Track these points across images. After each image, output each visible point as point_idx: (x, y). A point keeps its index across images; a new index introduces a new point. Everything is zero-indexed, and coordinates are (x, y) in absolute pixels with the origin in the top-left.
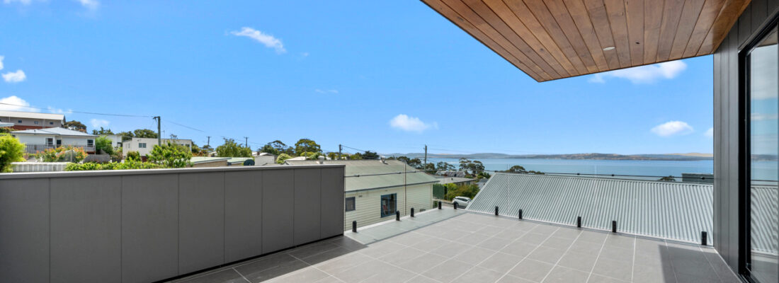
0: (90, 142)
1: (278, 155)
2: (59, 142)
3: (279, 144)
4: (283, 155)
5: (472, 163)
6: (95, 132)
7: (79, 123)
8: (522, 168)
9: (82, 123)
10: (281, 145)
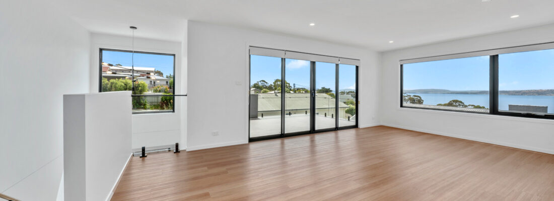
0: (167, 82)
1: (262, 89)
2: (154, 83)
3: (263, 83)
4: (264, 89)
5: (412, 97)
6: (167, 77)
7: (160, 72)
8: (461, 102)
9: (161, 72)
10: (265, 84)
